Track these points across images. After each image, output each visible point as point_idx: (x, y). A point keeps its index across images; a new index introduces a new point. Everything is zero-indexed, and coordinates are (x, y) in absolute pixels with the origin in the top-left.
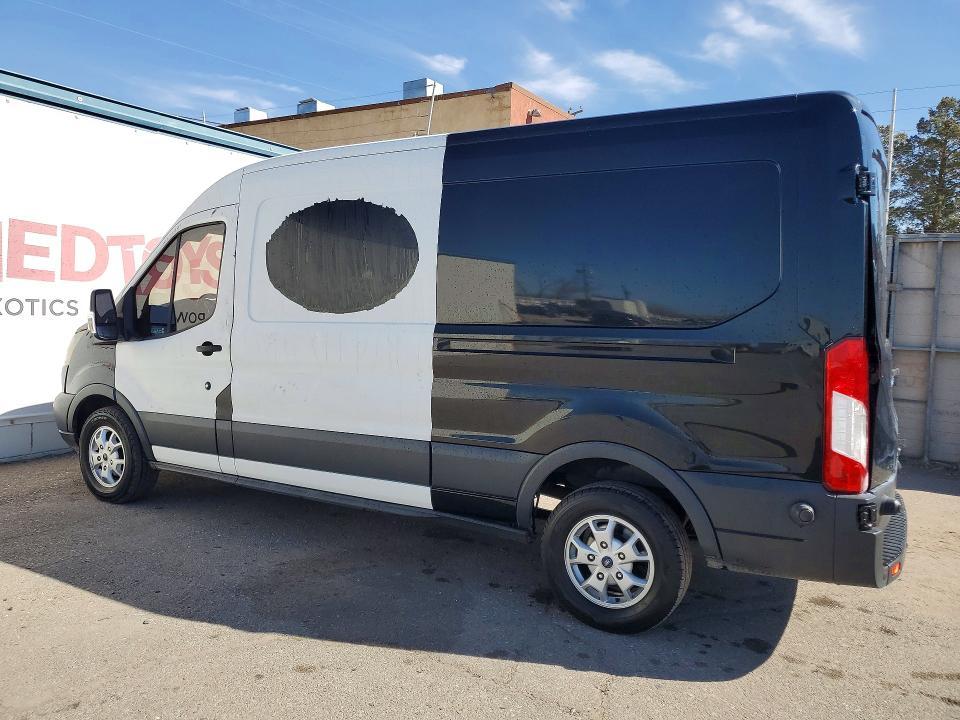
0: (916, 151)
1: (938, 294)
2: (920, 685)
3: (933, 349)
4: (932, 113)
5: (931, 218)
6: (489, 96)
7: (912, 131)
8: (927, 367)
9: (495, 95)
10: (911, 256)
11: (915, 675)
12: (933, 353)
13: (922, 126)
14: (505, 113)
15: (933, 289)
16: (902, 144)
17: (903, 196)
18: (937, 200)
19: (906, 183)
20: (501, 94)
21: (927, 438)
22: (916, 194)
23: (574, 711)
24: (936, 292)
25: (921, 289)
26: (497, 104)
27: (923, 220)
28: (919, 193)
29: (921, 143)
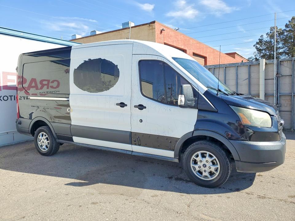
0: (285, 34)
1: (293, 77)
2: (291, 200)
3: (293, 94)
4: (290, 22)
5: (291, 55)
6: (148, 25)
7: (284, 28)
8: (291, 100)
9: (150, 25)
10: (284, 65)
11: (289, 197)
12: (293, 95)
13: (287, 26)
14: (153, 30)
15: (291, 75)
16: (281, 32)
17: (282, 48)
18: (293, 49)
19: (283, 44)
20: (152, 25)
21: (292, 123)
22: (286, 47)
23: (179, 212)
24: (293, 76)
25: (288, 76)
26: (151, 27)
27: (289, 56)
28: (287, 47)
29: (287, 31)
